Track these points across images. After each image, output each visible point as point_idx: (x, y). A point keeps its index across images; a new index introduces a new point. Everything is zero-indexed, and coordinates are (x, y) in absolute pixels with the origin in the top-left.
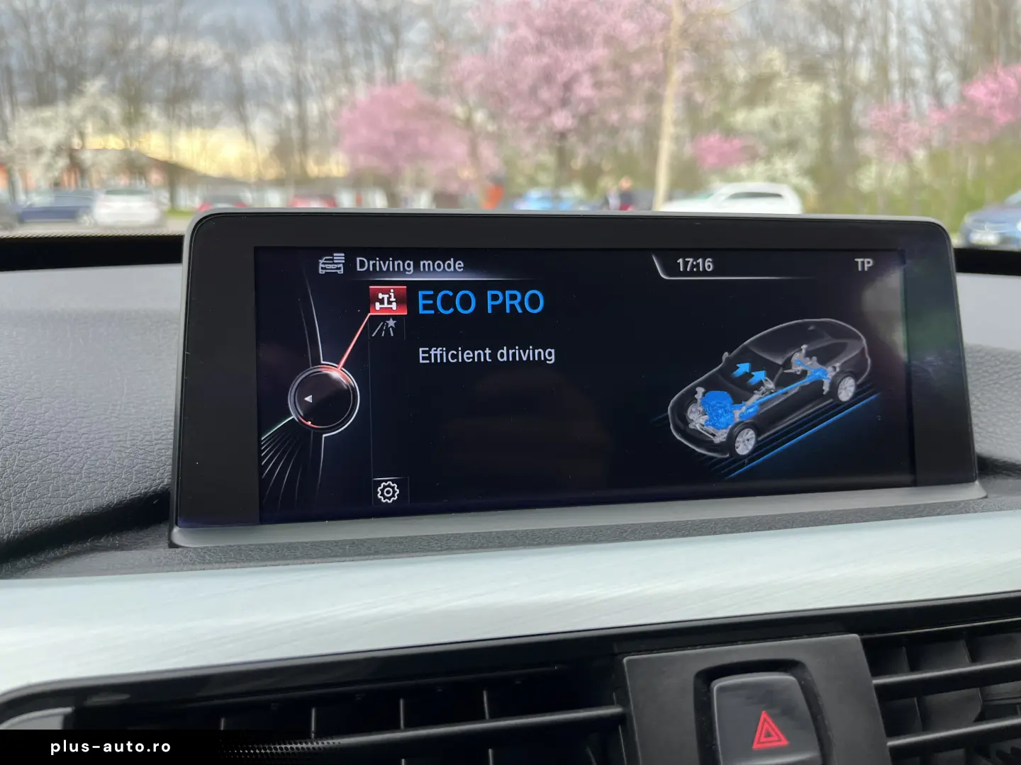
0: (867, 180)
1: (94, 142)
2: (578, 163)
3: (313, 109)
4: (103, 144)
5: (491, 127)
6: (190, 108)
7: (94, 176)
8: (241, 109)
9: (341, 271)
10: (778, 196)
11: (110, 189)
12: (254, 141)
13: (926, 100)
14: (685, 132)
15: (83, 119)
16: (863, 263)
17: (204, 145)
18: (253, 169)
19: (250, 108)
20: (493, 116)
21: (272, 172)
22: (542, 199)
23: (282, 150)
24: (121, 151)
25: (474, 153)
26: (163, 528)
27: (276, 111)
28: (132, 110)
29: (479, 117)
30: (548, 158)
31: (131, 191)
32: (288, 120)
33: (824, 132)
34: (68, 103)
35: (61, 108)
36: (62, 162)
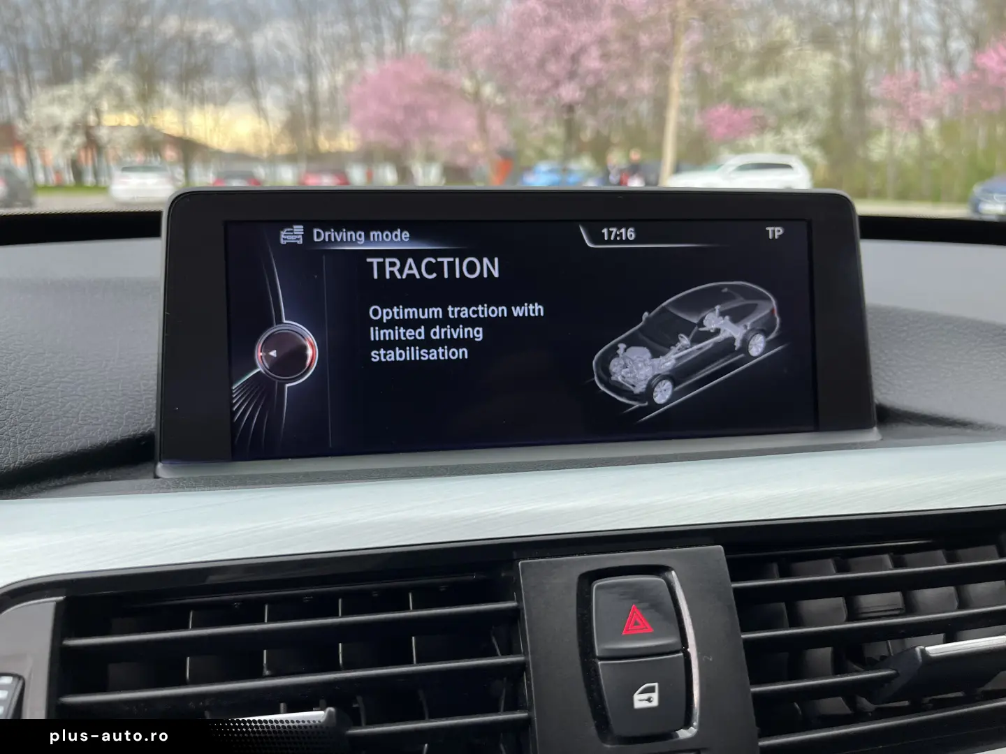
0: (878, 150)
1: (110, 119)
2: (587, 135)
3: (324, 83)
4: (118, 120)
5: (500, 100)
6: (202, 84)
7: (111, 153)
8: (253, 83)
9: (300, 242)
10: (787, 166)
11: (126, 165)
12: (266, 117)
13: (937, 70)
14: (694, 101)
15: (99, 96)
16: (774, 231)
17: (217, 122)
18: (265, 145)
19: (261, 84)
20: (502, 90)
21: (284, 148)
22: (551, 171)
23: (294, 126)
24: (136, 127)
25: (483, 128)
26: (150, 464)
27: (287, 88)
28: (146, 87)
29: (488, 90)
30: (557, 131)
31: (146, 168)
32: (299, 95)
33: (835, 101)
34: (84, 81)
35: (77, 86)
36: (79, 140)
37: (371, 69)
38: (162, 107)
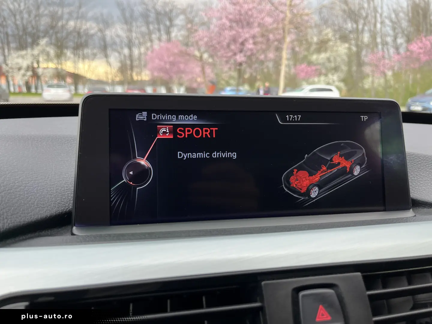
0: (367, 84)
1: (43, 65)
2: (247, 76)
3: (136, 52)
4: (47, 65)
5: (210, 60)
6: (83, 51)
7: (42, 78)
8: (105, 51)
9: (145, 119)
10: (331, 90)
11: (49, 85)
12: (111, 65)
13: (392, 51)
14: (291, 63)
15: (38, 55)
16: (364, 118)
17: (89, 66)
18: (110, 77)
19: (109, 51)
20: (211, 56)
21: (118, 79)
22: (232, 90)
23: (123, 69)
24: (54, 68)
25: (203, 71)
26: (70, 227)
27: (120, 53)
28: (59, 51)
29: (205, 56)
30: (235, 74)
31: (59, 86)
32: (125, 56)
33: (349, 64)
34: (32, 49)
35: (29, 50)
36: (30, 73)
37: (156, 45)
38: (66, 61)
